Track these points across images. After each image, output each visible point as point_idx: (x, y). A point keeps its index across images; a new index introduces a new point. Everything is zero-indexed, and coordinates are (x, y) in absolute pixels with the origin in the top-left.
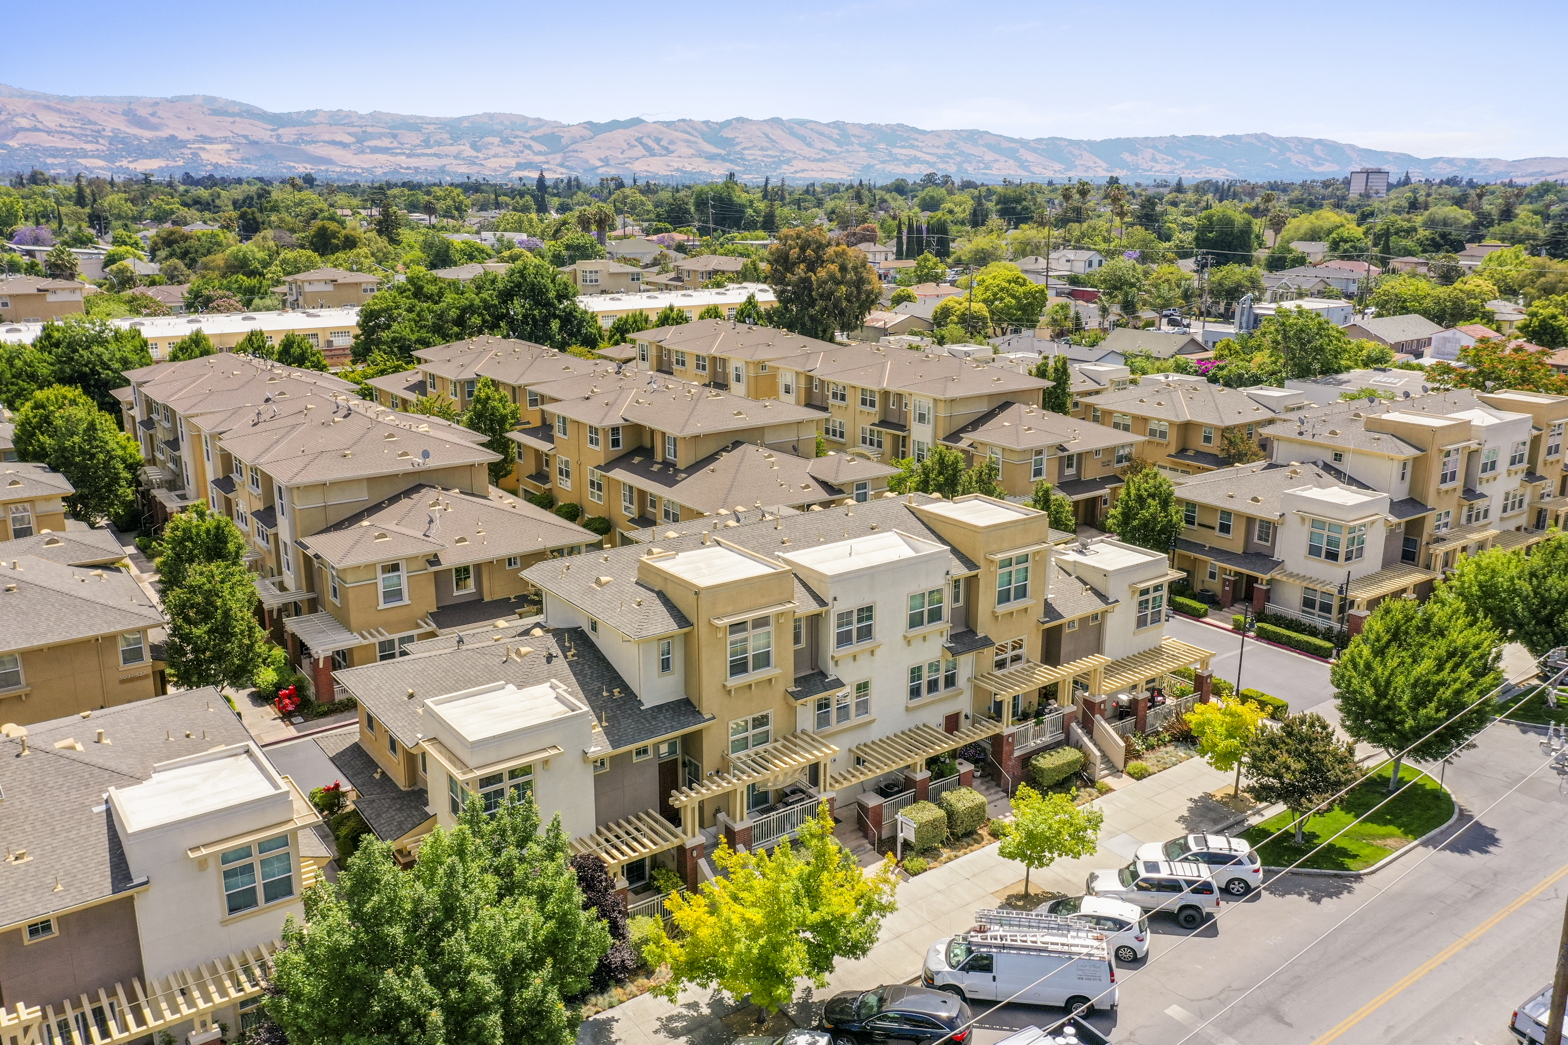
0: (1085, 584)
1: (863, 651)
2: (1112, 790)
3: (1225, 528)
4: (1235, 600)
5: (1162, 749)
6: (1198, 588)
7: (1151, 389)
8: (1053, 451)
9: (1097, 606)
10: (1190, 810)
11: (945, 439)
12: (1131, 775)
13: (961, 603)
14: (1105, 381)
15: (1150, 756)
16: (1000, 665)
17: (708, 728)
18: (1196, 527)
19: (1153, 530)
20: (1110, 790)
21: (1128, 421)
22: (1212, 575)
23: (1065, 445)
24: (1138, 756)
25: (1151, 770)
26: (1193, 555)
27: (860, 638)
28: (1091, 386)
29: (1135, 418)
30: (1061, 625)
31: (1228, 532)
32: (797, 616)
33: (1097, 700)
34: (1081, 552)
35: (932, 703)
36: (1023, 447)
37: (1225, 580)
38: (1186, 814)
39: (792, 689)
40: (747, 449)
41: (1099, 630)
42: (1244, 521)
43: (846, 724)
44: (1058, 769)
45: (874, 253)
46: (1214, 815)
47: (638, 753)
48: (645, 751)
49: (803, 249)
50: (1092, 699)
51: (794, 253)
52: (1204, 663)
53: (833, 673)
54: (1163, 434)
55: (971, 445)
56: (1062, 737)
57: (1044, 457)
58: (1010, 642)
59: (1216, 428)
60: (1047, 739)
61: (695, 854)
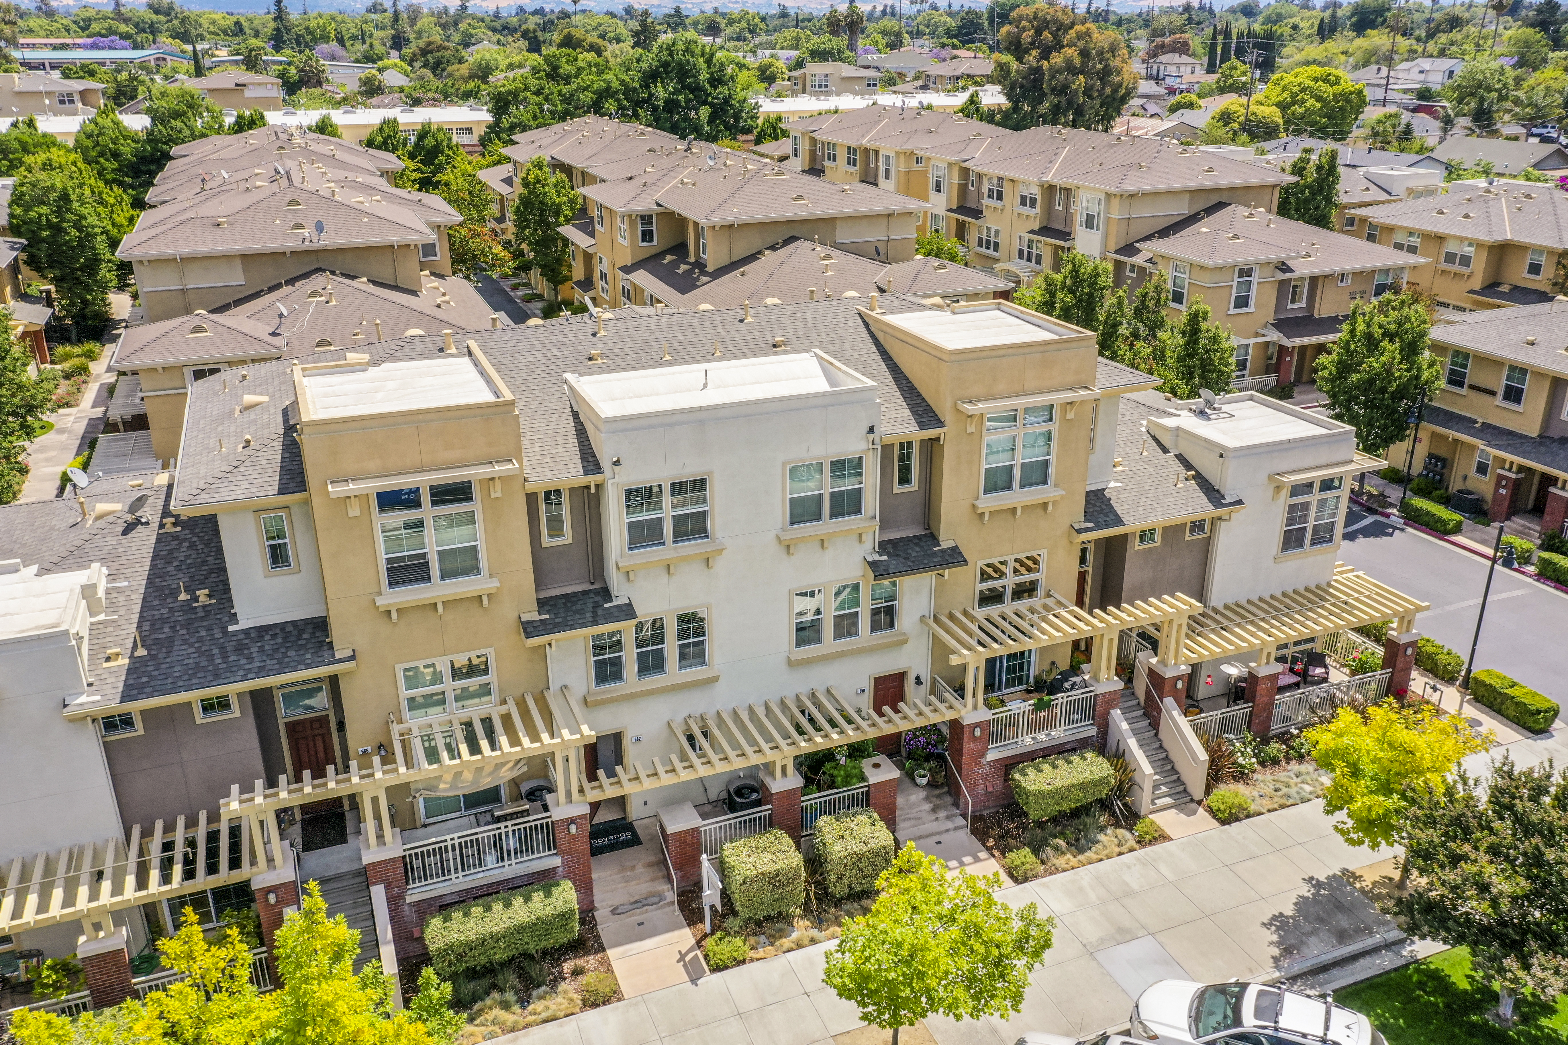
0: (1188, 466)
1: (685, 559)
2: (1164, 838)
3: (1514, 395)
4: (1512, 511)
5: (1294, 766)
6: (1455, 485)
7: (1460, 197)
8: (1268, 271)
9: (1201, 507)
10: (1302, 904)
11: (1117, 252)
12: (1213, 813)
13: (914, 485)
14: (1399, 189)
15: (1265, 778)
16: (991, 598)
17: (348, 673)
18: (1464, 391)
19: (1383, 390)
20: (1162, 837)
21: (1415, 241)
22: (1482, 469)
23: (1290, 263)
24: (1241, 775)
25: (1253, 808)
26: (1452, 434)
27: (680, 535)
28: (1376, 194)
29: (1426, 236)
30: (1125, 537)
31: (1518, 400)
32: (530, 487)
33: (1169, 674)
34: (1201, 413)
35: (841, 655)
36: (1217, 261)
37: (1500, 477)
38: (1289, 911)
39: (533, 616)
40: (802, 247)
41: (1206, 549)
42: (1547, 385)
43: (655, 681)
44: (1059, 794)
45: (1178, 66)
46: (1344, 922)
47: (208, 707)
48: (223, 704)
49: (1039, 32)
50: (1160, 670)
51: (1027, 36)
52: (1407, 620)
53: (621, 593)
54: (1466, 261)
55: (1150, 260)
56: (1093, 731)
57: (1255, 279)
58: (1010, 559)
59: (1551, 252)
60: (1060, 734)
61: (272, 899)
